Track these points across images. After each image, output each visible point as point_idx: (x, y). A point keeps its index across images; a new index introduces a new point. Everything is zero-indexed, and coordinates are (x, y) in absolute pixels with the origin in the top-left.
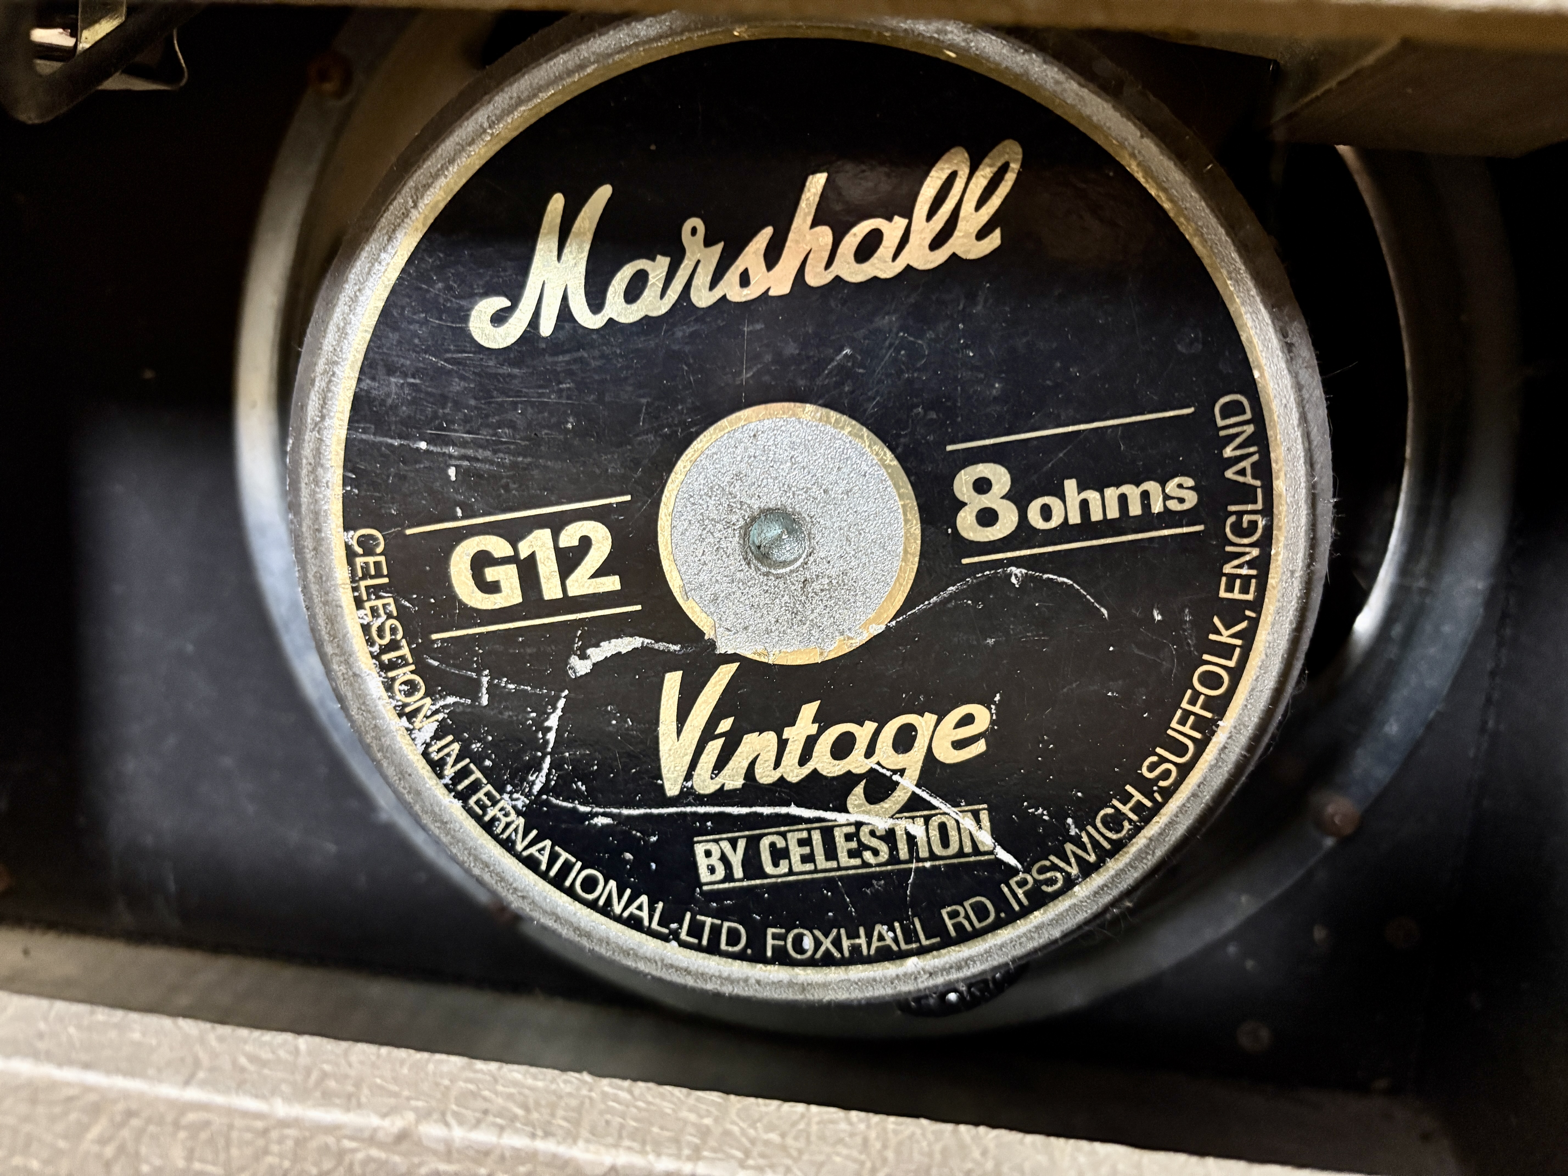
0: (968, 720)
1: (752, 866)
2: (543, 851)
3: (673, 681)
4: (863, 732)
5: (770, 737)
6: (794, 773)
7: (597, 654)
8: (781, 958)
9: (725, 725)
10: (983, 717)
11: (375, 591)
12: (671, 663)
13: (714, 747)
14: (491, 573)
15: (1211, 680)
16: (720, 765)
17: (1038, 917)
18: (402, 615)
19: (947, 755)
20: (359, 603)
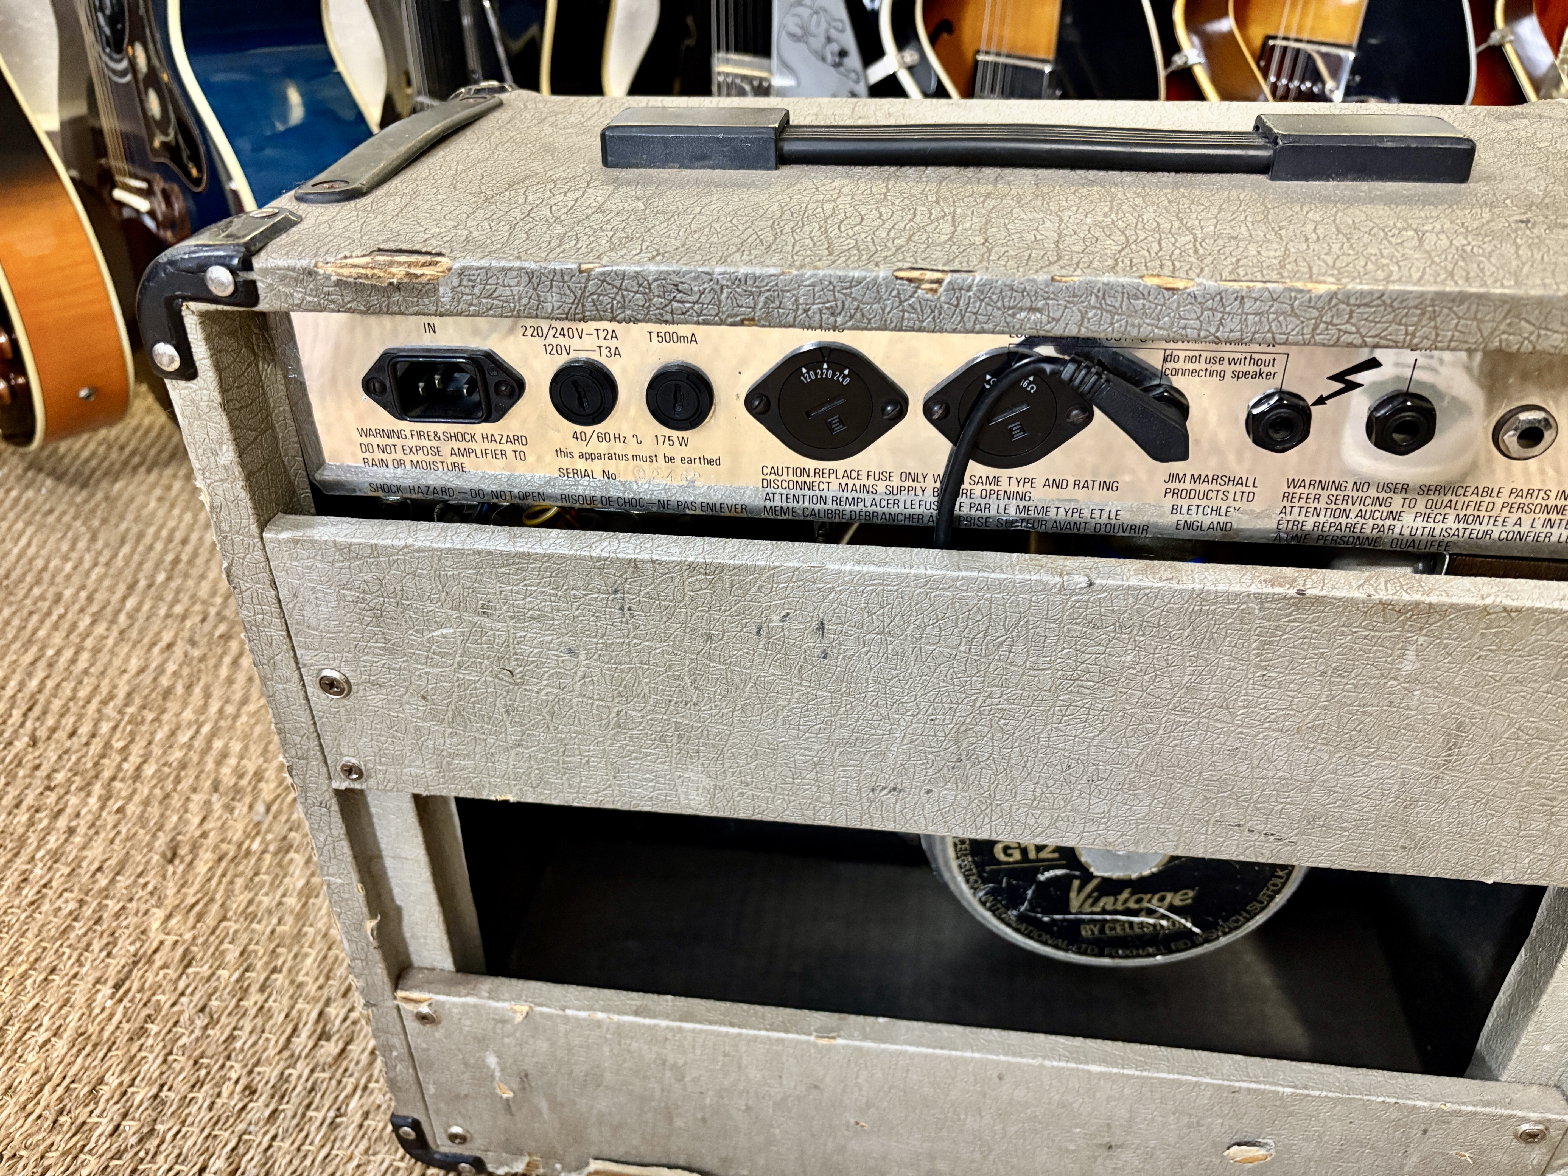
0: (1186, 894)
1: (1102, 931)
2: (1023, 927)
3: (1076, 883)
4: (1147, 897)
5: (1112, 899)
6: (1119, 907)
7: (1048, 874)
8: (1111, 956)
9: (1095, 894)
10: (1191, 894)
11: (965, 855)
12: (1076, 877)
13: (1090, 901)
14: (1010, 851)
15: (1275, 885)
16: (1093, 905)
17: (1206, 946)
18: (974, 862)
19: (1177, 902)
20: (958, 858)
